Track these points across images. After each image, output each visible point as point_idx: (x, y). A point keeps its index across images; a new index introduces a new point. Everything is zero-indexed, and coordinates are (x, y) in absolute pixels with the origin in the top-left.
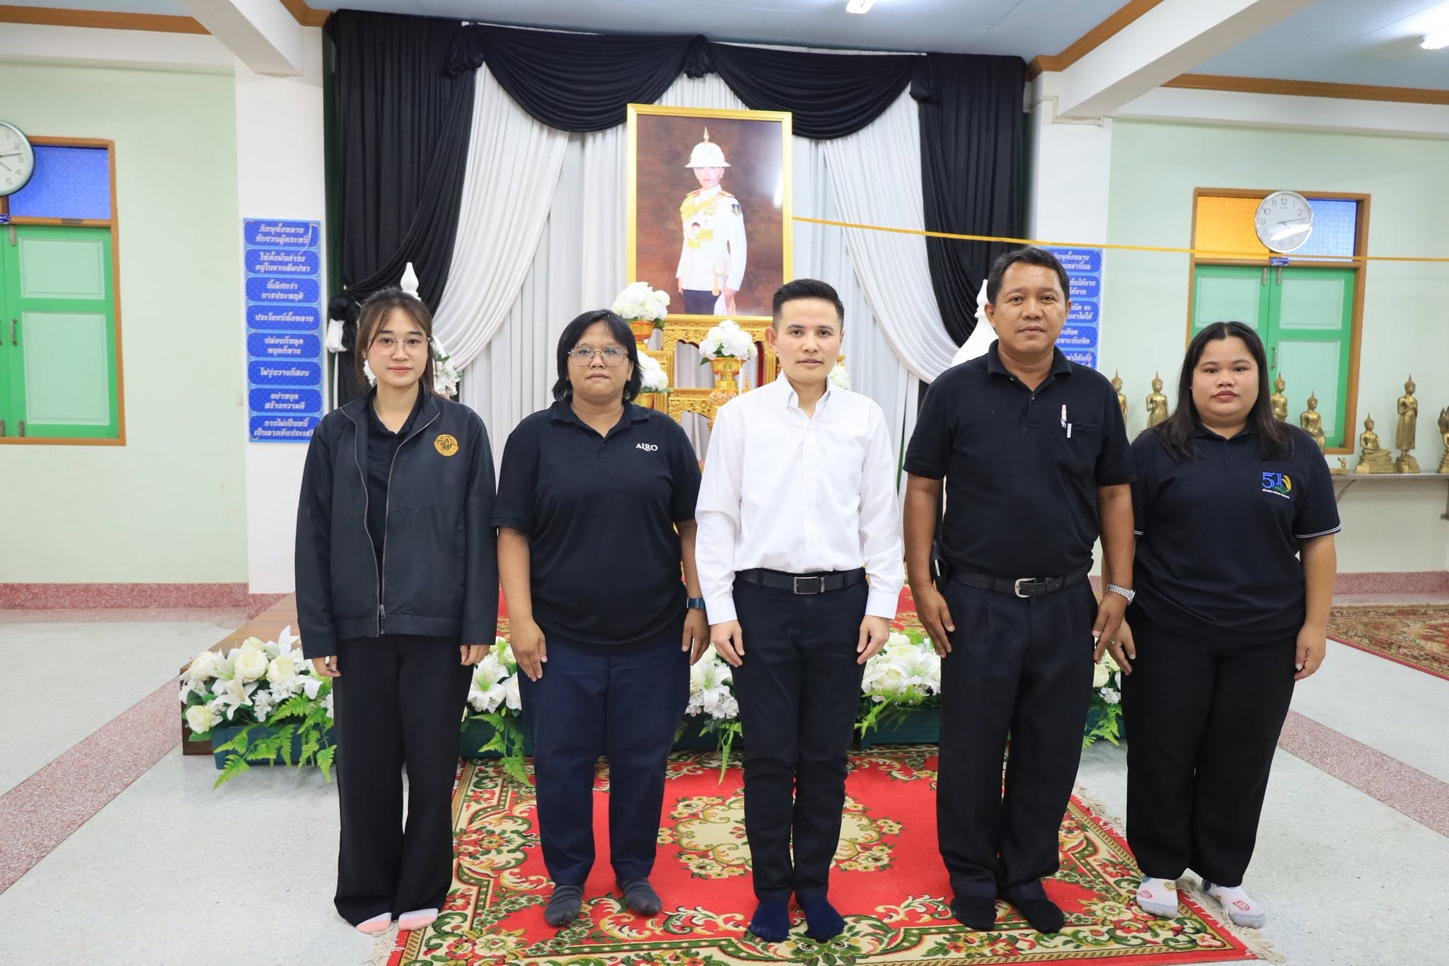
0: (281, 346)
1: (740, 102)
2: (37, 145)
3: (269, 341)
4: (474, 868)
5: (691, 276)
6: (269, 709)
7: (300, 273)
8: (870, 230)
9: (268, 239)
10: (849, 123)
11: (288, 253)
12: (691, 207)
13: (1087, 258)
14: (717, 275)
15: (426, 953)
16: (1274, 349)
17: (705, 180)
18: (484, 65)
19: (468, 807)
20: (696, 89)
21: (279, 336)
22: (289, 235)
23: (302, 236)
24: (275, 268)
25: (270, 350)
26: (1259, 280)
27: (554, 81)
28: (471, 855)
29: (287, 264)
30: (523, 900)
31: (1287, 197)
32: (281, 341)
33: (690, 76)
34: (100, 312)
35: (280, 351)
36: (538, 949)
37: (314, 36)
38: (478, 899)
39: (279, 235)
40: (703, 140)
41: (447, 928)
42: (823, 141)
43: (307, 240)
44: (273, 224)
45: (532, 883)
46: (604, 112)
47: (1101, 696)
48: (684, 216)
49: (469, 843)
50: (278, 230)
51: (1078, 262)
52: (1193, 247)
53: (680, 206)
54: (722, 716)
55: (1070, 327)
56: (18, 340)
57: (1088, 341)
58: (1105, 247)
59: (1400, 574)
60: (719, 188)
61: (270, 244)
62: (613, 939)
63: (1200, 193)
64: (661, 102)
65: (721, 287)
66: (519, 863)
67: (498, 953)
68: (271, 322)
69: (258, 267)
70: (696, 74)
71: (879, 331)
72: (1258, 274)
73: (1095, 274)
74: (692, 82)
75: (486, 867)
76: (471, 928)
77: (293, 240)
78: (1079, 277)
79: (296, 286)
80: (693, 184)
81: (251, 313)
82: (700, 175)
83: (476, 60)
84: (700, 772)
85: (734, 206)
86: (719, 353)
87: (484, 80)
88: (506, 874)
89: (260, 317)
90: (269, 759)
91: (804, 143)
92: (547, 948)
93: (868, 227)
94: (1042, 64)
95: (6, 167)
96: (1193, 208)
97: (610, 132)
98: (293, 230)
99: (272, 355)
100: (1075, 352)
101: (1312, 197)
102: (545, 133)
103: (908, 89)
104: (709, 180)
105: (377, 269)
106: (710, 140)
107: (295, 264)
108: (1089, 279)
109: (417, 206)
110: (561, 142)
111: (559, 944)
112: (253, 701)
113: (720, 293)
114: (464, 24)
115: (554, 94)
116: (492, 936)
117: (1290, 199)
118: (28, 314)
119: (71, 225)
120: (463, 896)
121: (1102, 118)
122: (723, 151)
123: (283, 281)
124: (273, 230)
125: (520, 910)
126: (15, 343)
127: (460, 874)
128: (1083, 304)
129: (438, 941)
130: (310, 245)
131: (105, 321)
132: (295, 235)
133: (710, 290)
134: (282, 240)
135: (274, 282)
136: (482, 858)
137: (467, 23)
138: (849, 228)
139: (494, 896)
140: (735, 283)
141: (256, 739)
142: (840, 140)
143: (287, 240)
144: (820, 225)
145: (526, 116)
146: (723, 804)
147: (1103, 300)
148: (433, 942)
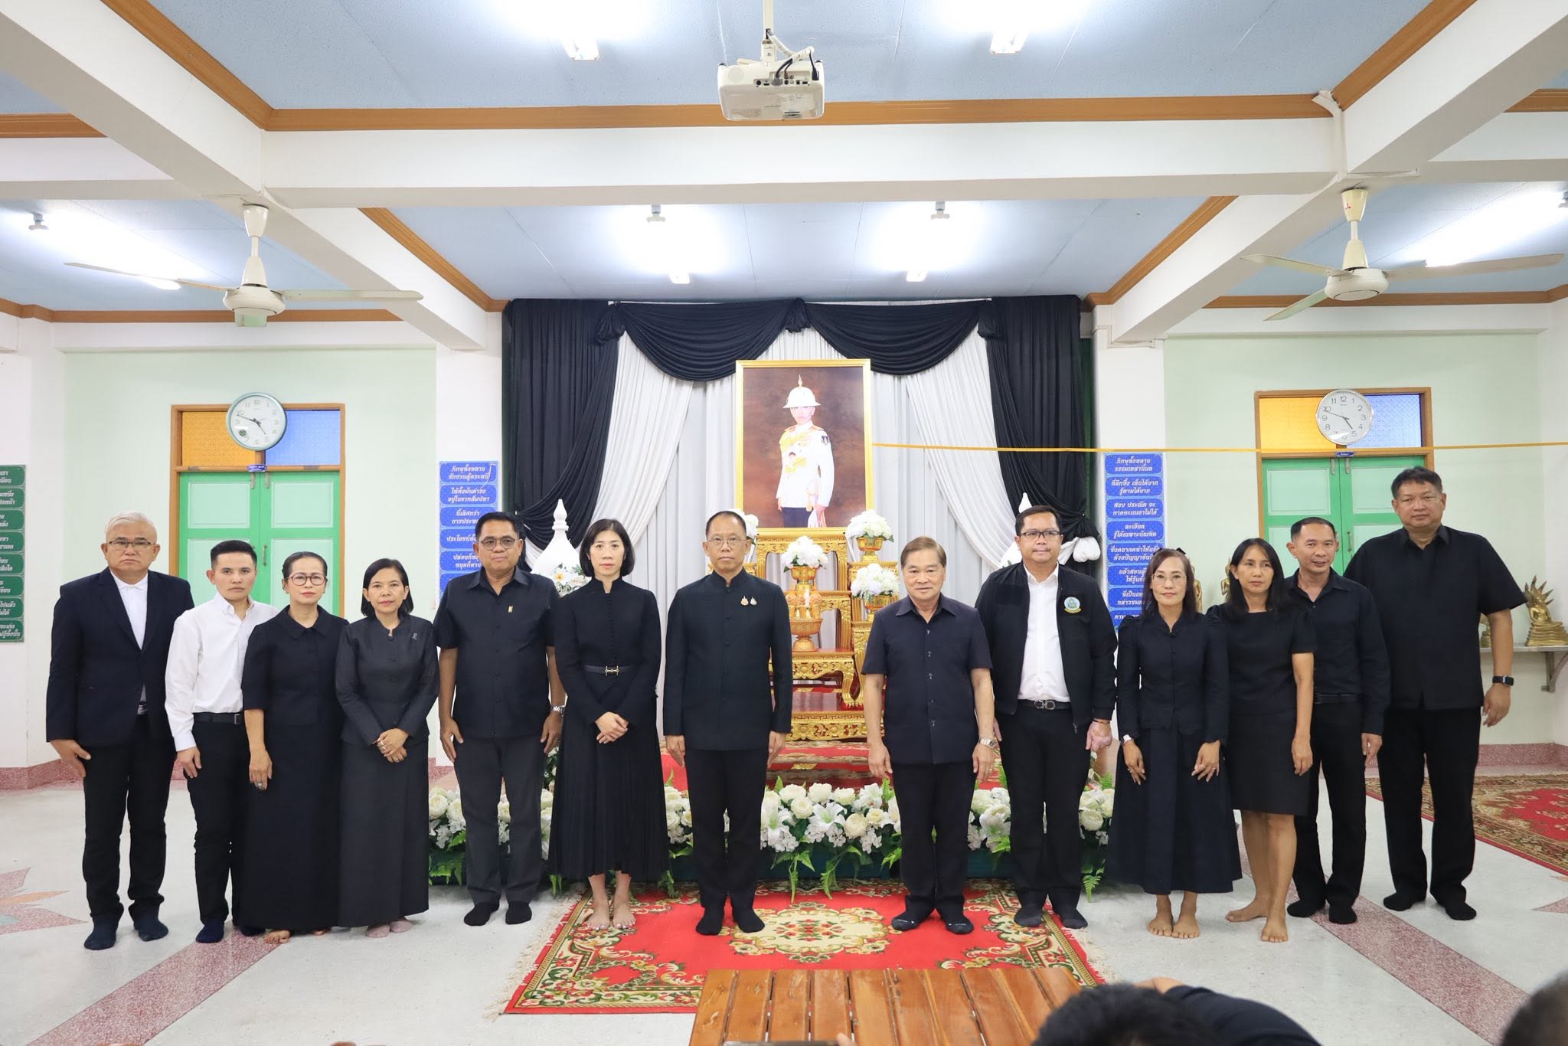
0: (466, 561)
1: (833, 349)
2: (287, 409)
3: (458, 557)
4: (582, 945)
5: (788, 496)
6: (447, 839)
7: (482, 502)
8: (949, 450)
9: (458, 477)
10: (924, 361)
11: (473, 487)
12: (788, 440)
13: (1149, 461)
14: (810, 495)
15: (541, 987)
16: (1349, 533)
17: (800, 418)
18: (625, 333)
19: (586, 911)
20: (796, 344)
21: (464, 554)
22: (473, 473)
23: (484, 473)
24: (462, 499)
25: (457, 565)
26: (1328, 470)
27: (679, 342)
28: (582, 938)
29: (471, 496)
30: (613, 963)
31: (1346, 395)
32: (466, 558)
33: (790, 331)
34: (329, 538)
35: (465, 565)
36: (616, 987)
37: (496, 319)
38: (582, 961)
39: (466, 473)
40: (798, 386)
41: (557, 975)
42: (905, 376)
43: (487, 476)
44: (462, 465)
45: (621, 954)
46: (721, 364)
47: (1097, 838)
48: (782, 448)
49: (582, 932)
50: (466, 469)
51: (1140, 465)
52: (1258, 444)
53: (779, 439)
54: (783, 850)
55: (1137, 522)
56: (267, 562)
57: (1155, 534)
58: (1164, 450)
59: (1504, 746)
60: (811, 423)
61: (459, 481)
62: (667, 984)
63: (1260, 396)
64: (767, 354)
65: (813, 505)
66: (614, 943)
67: (590, 989)
68: (459, 542)
69: (449, 500)
70: (796, 329)
71: (959, 533)
72: (1327, 464)
73: (1157, 475)
74: (793, 335)
75: (592, 945)
76: (574, 976)
77: (477, 477)
78: (1142, 478)
79: (479, 513)
80: (790, 422)
81: (444, 535)
82: (795, 414)
83: (619, 331)
84: (766, 894)
85: (823, 437)
86: (795, 562)
87: (626, 346)
88: (604, 949)
89: (450, 539)
90: (445, 877)
91: (888, 379)
92: (622, 987)
93: (946, 448)
94: (1094, 300)
95: (263, 431)
96: (1255, 410)
97: (726, 379)
98: (477, 469)
99: (459, 569)
100: (1144, 544)
101: (1367, 393)
102: (674, 383)
103: (977, 329)
104: (803, 417)
105: (542, 498)
106: (803, 385)
107: (478, 495)
108: (1151, 479)
109: (573, 446)
110: (686, 390)
111: (630, 985)
112: (437, 833)
113: (813, 509)
114: (610, 303)
115: (681, 352)
116: (587, 980)
117: (1349, 397)
118: (276, 541)
119: (311, 471)
120: (572, 959)
121: (1153, 341)
122: (814, 393)
123: (468, 509)
124: (462, 469)
125: (609, 968)
126: (265, 564)
127: (573, 948)
128: (1147, 501)
129: (551, 982)
130: (490, 480)
131: (332, 544)
132: (479, 473)
133: (804, 507)
134: (468, 477)
135: (462, 511)
136: (589, 940)
137: (612, 303)
138: (931, 450)
139: (593, 960)
140: (825, 500)
141: (437, 862)
142: (919, 375)
143: (472, 477)
144: (905, 449)
145: (659, 372)
146: (776, 913)
147: (1167, 497)
148: (547, 982)
